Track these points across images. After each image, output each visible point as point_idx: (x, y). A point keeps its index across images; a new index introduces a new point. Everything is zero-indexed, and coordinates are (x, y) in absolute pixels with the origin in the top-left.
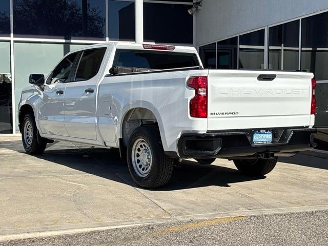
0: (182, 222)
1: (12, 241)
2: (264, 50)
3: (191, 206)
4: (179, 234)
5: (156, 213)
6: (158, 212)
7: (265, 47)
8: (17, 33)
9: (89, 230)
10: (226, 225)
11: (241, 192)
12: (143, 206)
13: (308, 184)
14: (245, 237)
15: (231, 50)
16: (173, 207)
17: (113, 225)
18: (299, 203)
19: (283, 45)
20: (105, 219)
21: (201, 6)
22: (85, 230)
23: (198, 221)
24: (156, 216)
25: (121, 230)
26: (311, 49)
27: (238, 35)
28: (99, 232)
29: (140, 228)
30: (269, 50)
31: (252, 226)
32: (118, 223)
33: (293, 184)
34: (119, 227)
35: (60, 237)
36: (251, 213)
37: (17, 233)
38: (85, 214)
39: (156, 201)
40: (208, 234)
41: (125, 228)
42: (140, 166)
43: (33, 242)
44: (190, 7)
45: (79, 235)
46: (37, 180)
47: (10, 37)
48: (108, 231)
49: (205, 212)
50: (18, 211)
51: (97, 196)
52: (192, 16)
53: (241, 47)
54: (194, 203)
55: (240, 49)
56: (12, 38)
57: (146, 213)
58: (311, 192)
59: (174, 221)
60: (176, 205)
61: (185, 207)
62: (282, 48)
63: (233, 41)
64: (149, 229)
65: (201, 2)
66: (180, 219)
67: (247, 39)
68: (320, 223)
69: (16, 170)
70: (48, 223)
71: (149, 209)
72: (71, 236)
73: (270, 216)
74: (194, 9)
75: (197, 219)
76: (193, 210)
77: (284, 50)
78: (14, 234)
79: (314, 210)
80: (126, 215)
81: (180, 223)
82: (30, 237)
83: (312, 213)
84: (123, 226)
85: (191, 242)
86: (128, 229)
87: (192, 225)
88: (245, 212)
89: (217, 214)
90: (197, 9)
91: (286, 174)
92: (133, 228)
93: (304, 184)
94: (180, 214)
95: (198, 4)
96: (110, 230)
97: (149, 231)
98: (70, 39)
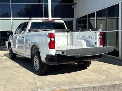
24: (31, 89)
26: (116, 18)
27: (87, 14)
30: (97, 19)
42: (37, 66)
47: (11, 18)
49: (52, 87)
73: (76, 89)
74: (74, 6)
76: (48, 86)
83: (95, 87)
88: (67, 87)
94: (41, 88)
95: (75, 4)
98: (31, 18)
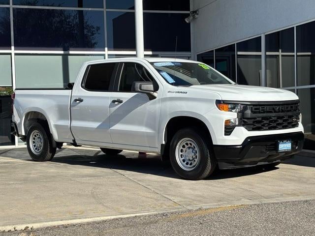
0: (192, 210)
1: (48, 227)
2: (261, 56)
3: (199, 199)
4: (190, 218)
5: (167, 204)
6: (170, 203)
7: (262, 53)
8: (18, 45)
9: (113, 217)
10: (230, 211)
11: (243, 187)
12: (156, 200)
13: (305, 180)
14: (247, 219)
15: (229, 57)
16: (183, 200)
17: (133, 214)
18: (295, 194)
19: (280, 51)
20: (124, 209)
21: (198, 14)
22: (109, 218)
23: (206, 210)
24: (168, 207)
25: (139, 217)
26: (310, 53)
27: (236, 43)
28: (122, 219)
29: (156, 215)
30: (266, 56)
31: (253, 212)
32: (137, 212)
33: (291, 180)
34: (137, 215)
35: (88, 224)
36: (252, 203)
37: (52, 221)
38: (106, 207)
39: (166, 196)
40: (215, 218)
41: (143, 216)
43: (67, 227)
44: (187, 15)
45: (105, 221)
46: (54, 183)
47: (11, 49)
48: (128, 218)
49: (211, 203)
50: (46, 206)
51: (113, 193)
52: (189, 24)
53: (239, 53)
54: (201, 196)
55: (238, 55)
56: (13, 51)
57: (159, 205)
58: (307, 186)
59: (184, 209)
60: (185, 198)
61: (193, 200)
62: (280, 53)
63: (231, 48)
64: (164, 215)
65: (198, 10)
66: (189, 208)
67: (245, 45)
68: (312, 208)
69: (31, 176)
70: (76, 213)
71: (162, 202)
72: (98, 223)
73: (269, 204)
74: (191, 18)
75: (204, 207)
76: (200, 201)
77: (282, 56)
78: (49, 221)
79: (308, 199)
80: (142, 206)
81: (190, 211)
82: (63, 224)
83: (306, 201)
84: (141, 214)
85: (201, 223)
86: (146, 216)
87: (200, 212)
88: (247, 202)
89: (222, 204)
90: (194, 18)
91: (284, 173)
92: (149, 216)
93: (300, 180)
94: (189, 205)
95: (195, 12)
96: (130, 217)
97: (164, 217)
98: (68, 50)
